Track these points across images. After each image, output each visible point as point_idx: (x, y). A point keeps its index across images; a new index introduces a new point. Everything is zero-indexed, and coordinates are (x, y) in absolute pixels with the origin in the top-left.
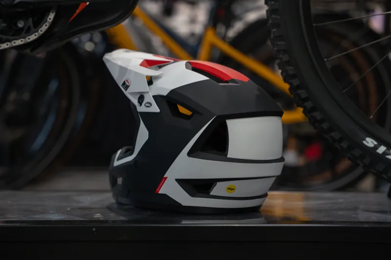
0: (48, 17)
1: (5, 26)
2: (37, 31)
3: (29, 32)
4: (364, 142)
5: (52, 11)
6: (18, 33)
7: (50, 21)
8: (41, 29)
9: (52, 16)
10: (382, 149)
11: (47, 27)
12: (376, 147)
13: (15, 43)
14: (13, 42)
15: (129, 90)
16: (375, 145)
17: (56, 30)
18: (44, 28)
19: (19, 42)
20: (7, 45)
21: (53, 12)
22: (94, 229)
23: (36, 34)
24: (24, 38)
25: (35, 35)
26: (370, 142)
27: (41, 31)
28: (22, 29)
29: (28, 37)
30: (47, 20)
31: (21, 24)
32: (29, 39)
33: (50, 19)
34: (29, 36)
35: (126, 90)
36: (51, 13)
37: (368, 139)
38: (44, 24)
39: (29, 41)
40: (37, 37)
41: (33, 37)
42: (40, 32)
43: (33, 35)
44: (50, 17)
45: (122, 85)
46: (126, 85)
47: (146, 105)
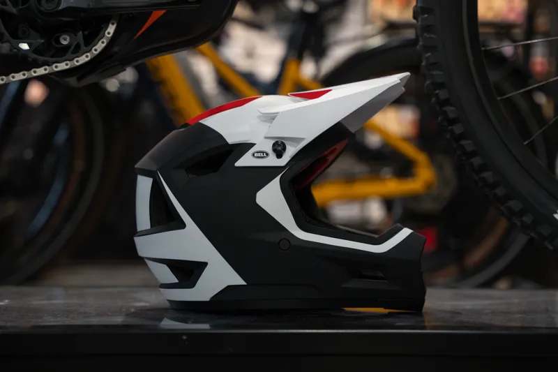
0: (105, 30)
1: (43, 43)
2: (90, 51)
3: (77, 51)
5: (112, 22)
6: (62, 53)
7: (109, 36)
8: (96, 47)
9: (111, 29)
11: (103, 46)
13: (56, 67)
14: (54, 66)
17: (116, 49)
18: (100, 46)
19: (62, 66)
20: (45, 70)
21: (113, 24)
23: (88, 54)
24: (70, 60)
25: (87, 57)
27: (96, 50)
28: (67, 48)
29: (76, 59)
30: (104, 35)
31: (65, 40)
32: (77, 61)
33: (109, 33)
34: (78, 57)
36: (110, 25)
38: (99, 40)
39: (78, 64)
40: (89, 59)
41: (83, 59)
42: (94, 52)
43: (84, 56)
44: (109, 30)
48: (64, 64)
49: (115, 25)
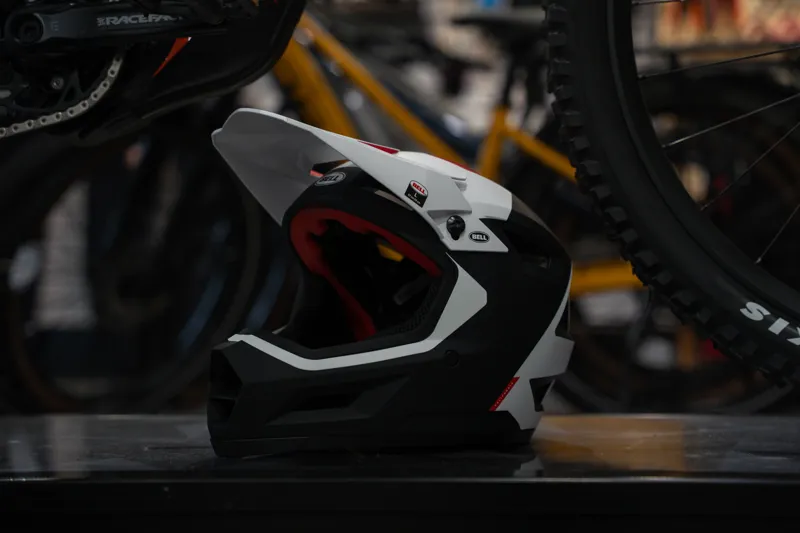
0: (109, 68)
2: (88, 97)
3: (71, 99)
4: (744, 311)
5: (116, 56)
6: (53, 102)
7: (113, 76)
8: (96, 92)
9: (116, 67)
10: (779, 326)
11: (106, 89)
12: (767, 322)
13: (44, 121)
14: (41, 119)
16: (765, 317)
18: (101, 90)
19: (52, 119)
20: (29, 125)
21: (118, 60)
22: (166, 489)
23: (86, 102)
24: (62, 111)
25: (84, 105)
26: (755, 311)
27: (95, 96)
28: (59, 93)
30: (106, 75)
31: (57, 83)
32: (71, 112)
33: (112, 72)
34: (72, 106)
35: (421, 205)
36: (114, 62)
37: (750, 305)
38: (100, 82)
39: (72, 116)
40: (87, 108)
41: (79, 109)
42: (94, 99)
43: (80, 105)
44: (112, 68)
45: (406, 194)
46: (418, 195)
47: (474, 237)
48: (54, 116)
49: (121, 61)
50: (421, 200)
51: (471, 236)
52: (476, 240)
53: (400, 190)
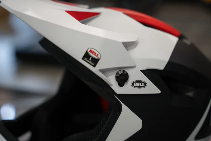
15: (100, 66)
35: (94, 66)
45: (83, 59)
46: (93, 58)
47: (135, 84)
50: (95, 62)
51: (133, 84)
52: (137, 87)
53: (78, 56)
